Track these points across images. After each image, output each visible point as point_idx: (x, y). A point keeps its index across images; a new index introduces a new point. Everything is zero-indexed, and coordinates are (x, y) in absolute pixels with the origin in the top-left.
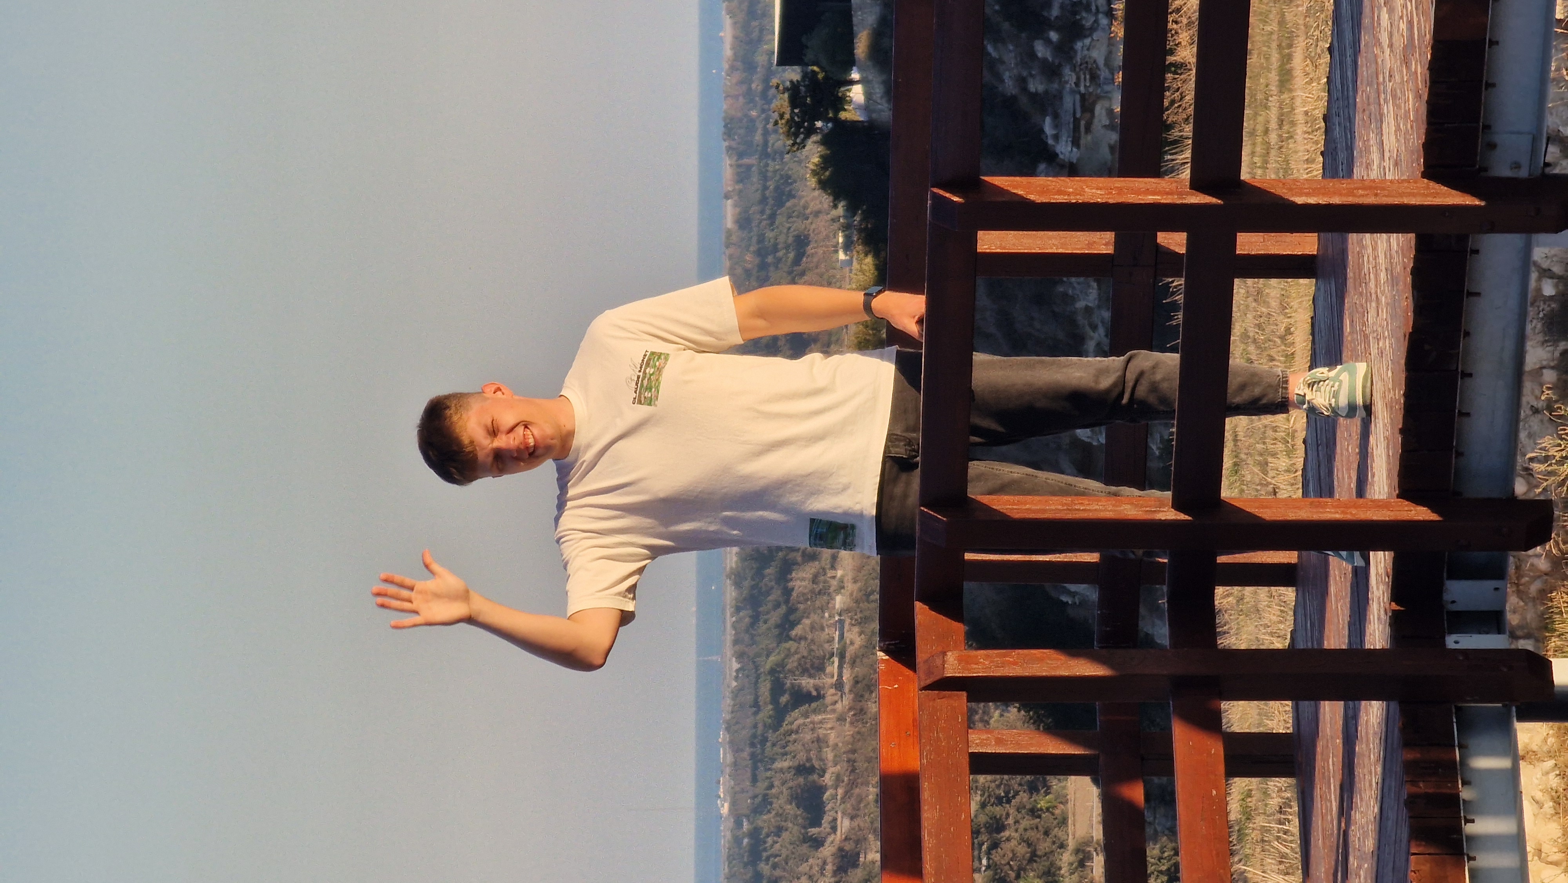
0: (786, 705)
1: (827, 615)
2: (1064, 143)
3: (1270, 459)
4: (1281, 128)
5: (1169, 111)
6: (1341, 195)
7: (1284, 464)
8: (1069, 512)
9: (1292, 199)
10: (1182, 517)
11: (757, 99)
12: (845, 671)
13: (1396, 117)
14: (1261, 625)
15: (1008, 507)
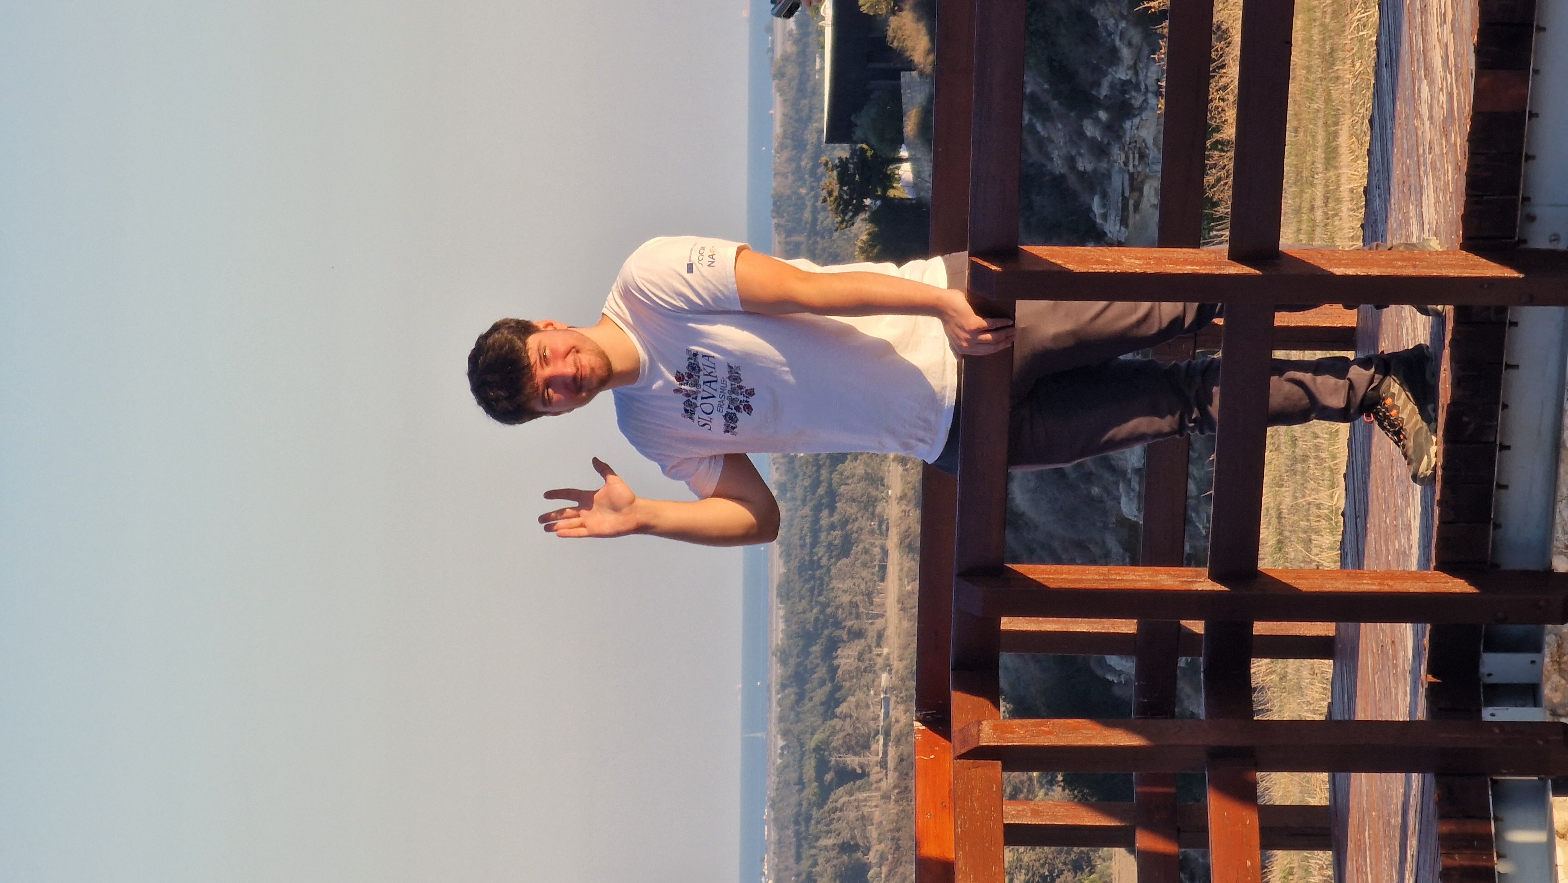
0: (830, 783)
1: (872, 692)
2: (1112, 222)
3: (1313, 537)
4: (1326, 206)
5: (1215, 189)
6: (1379, 266)
7: (1328, 542)
8: (1105, 582)
9: (1331, 270)
10: (1219, 587)
11: (807, 176)
12: (890, 748)
13: (1435, 191)
14: (1304, 702)
15: (1044, 576)
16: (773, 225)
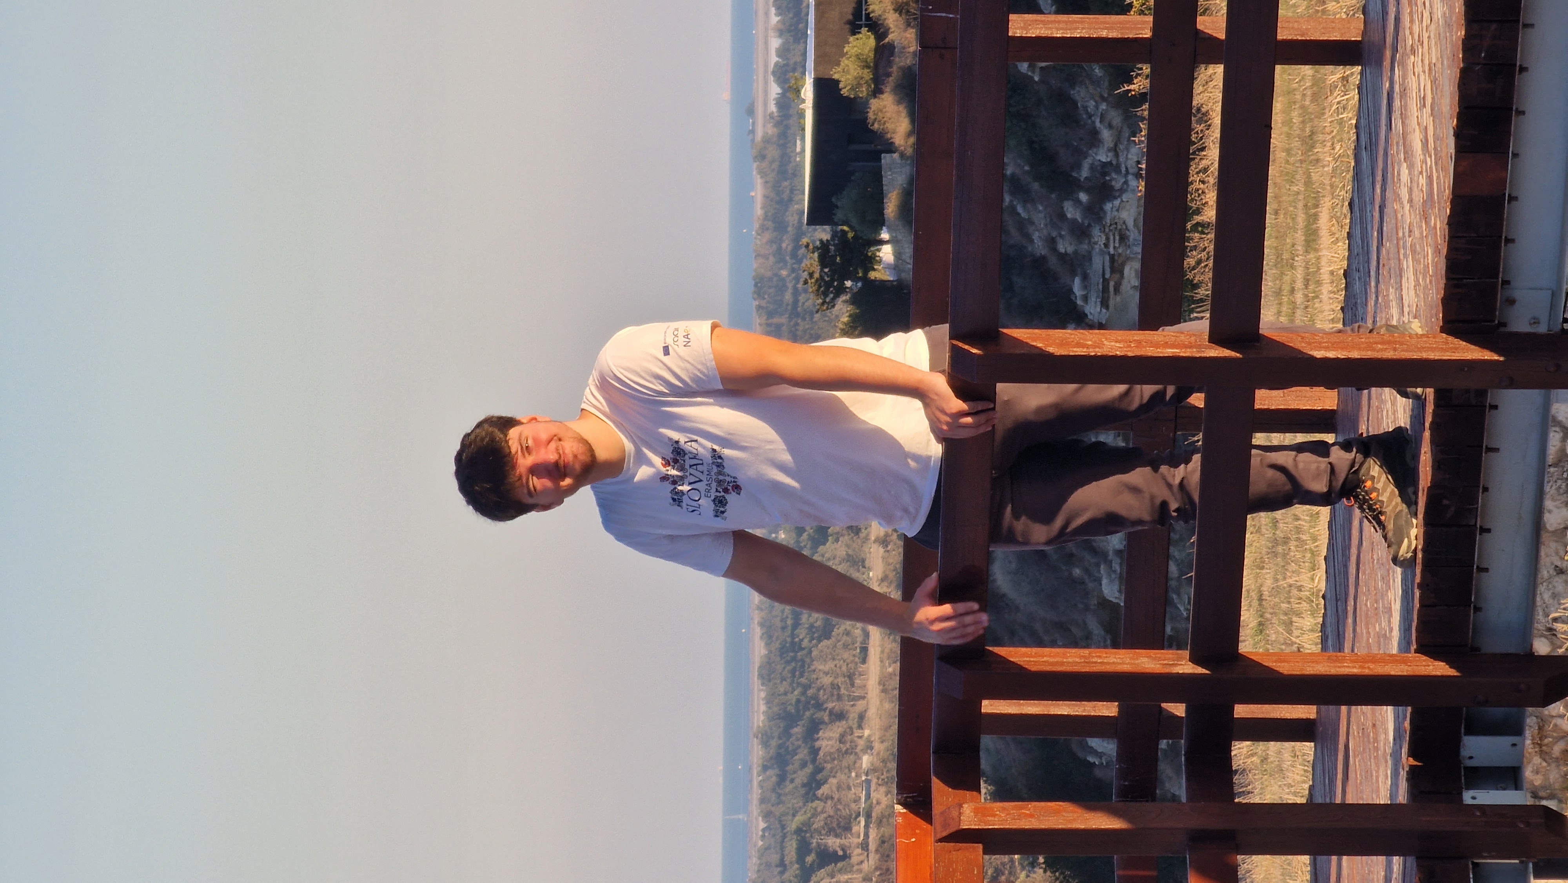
0: (811, 865)
1: (853, 774)
2: (1093, 303)
3: (1294, 619)
4: (1307, 288)
5: (1196, 271)
6: (1360, 349)
7: (1309, 624)
8: (1086, 664)
9: (1311, 353)
10: (1200, 670)
11: (788, 258)
12: (871, 830)
13: (1415, 274)
14: (1285, 785)
15: (1025, 659)
16: (754, 306)
